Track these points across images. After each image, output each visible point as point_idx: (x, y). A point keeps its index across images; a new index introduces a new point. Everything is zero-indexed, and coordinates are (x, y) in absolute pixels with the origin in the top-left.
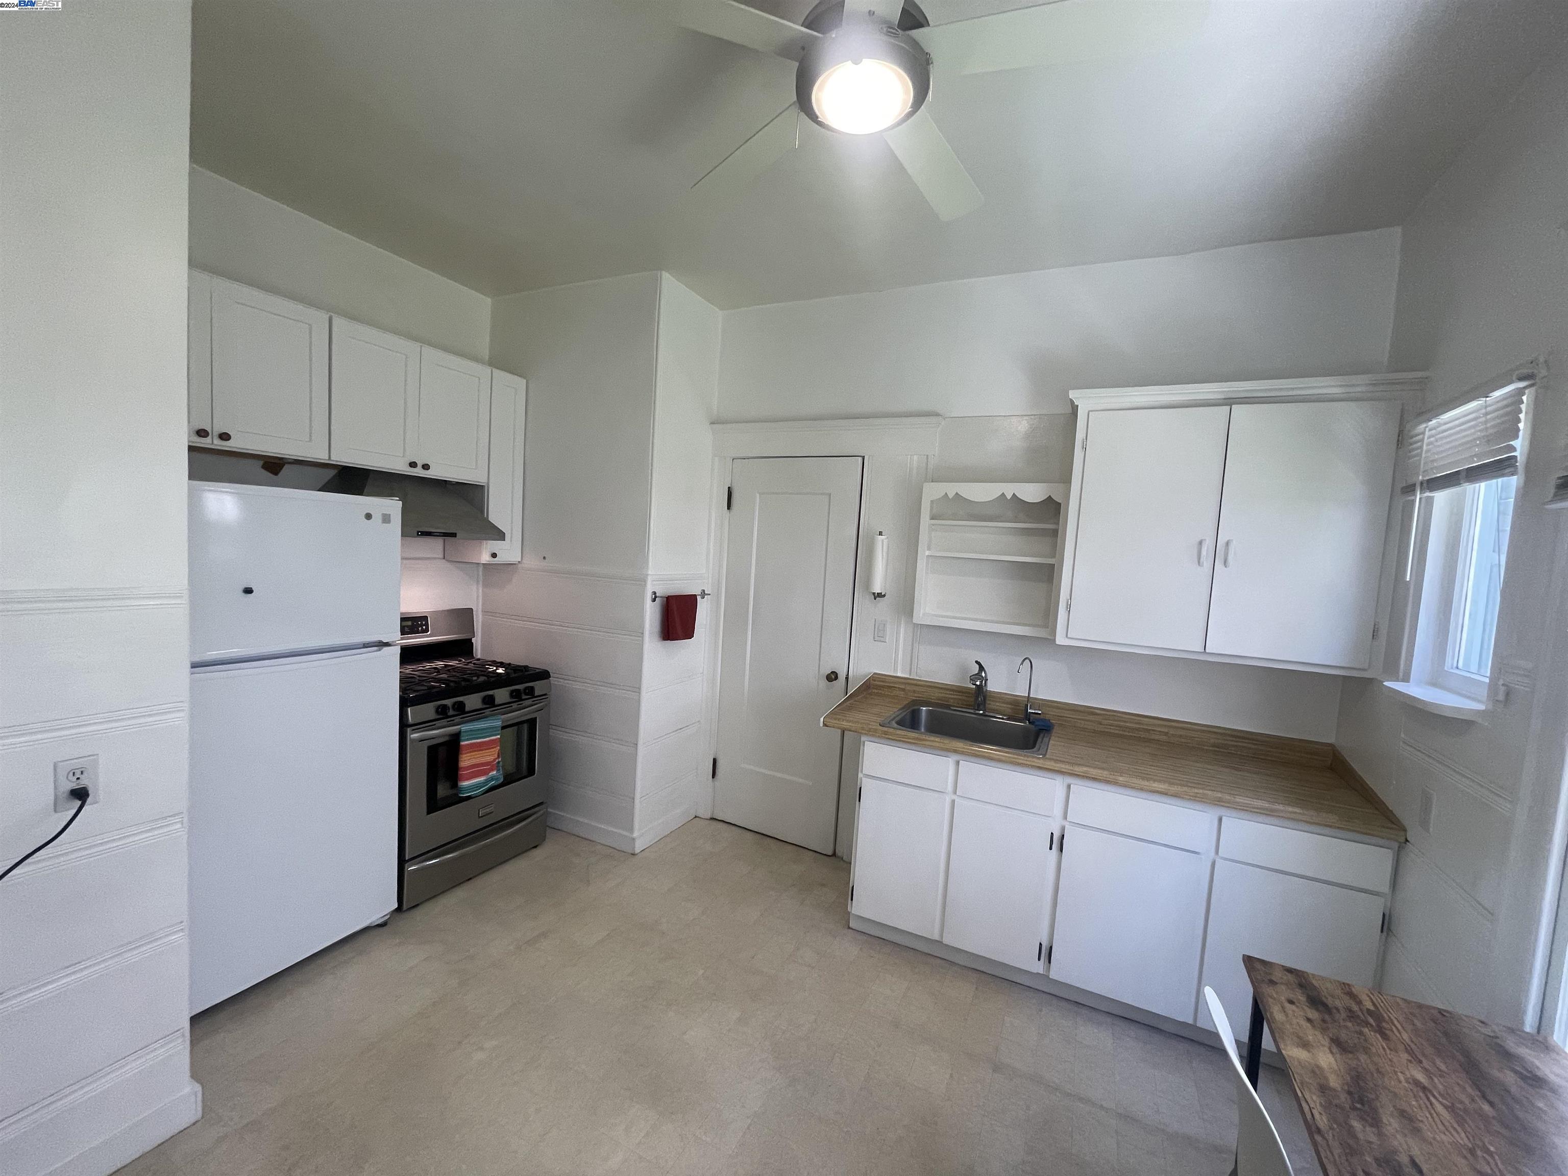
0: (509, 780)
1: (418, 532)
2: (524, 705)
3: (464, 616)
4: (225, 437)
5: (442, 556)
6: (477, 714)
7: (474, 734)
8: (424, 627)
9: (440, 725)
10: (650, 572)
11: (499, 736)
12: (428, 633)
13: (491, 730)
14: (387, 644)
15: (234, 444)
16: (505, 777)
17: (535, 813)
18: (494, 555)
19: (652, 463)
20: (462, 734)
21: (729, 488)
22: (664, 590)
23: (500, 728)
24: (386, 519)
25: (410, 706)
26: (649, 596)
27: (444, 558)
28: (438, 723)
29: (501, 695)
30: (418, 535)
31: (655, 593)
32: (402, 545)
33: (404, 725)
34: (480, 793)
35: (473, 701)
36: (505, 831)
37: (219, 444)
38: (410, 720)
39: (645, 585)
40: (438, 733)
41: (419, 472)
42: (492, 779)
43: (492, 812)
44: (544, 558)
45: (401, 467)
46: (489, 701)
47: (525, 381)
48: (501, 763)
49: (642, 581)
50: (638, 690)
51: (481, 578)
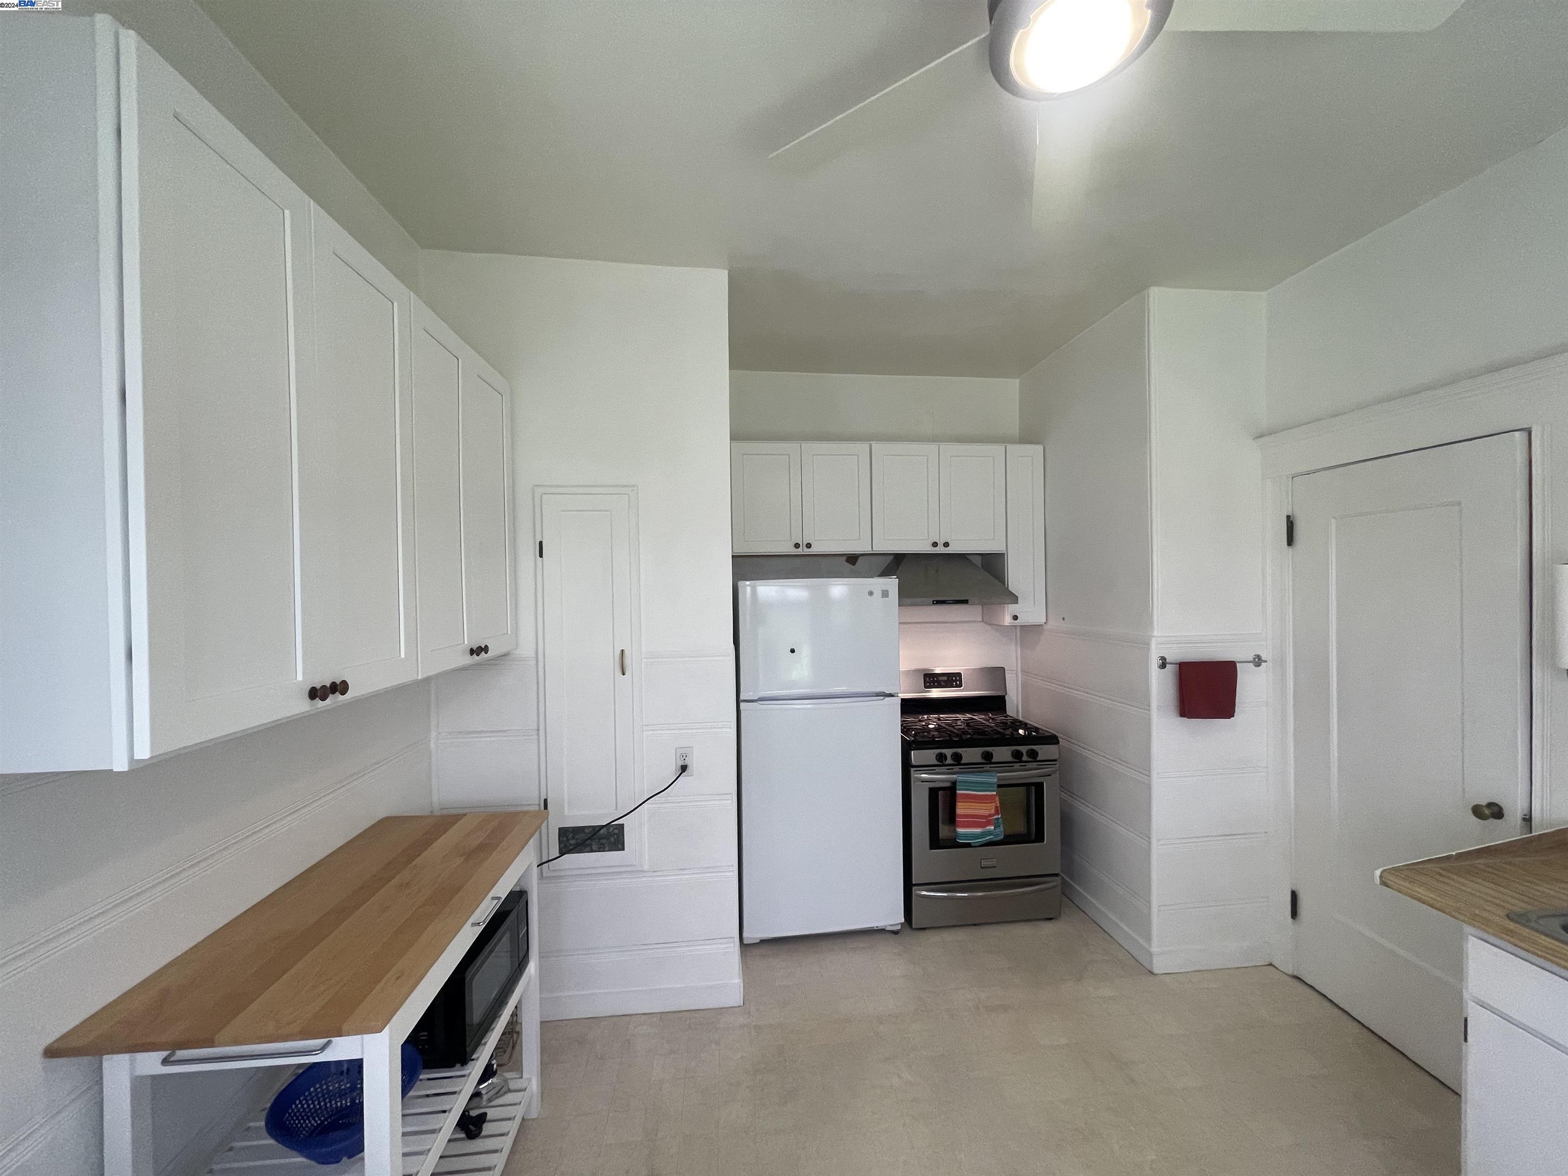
0: (1009, 840)
1: (933, 601)
2: (1027, 767)
3: (997, 674)
4: (809, 546)
5: (981, 620)
6: (972, 767)
7: (969, 785)
8: (958, 683)
9: (939, 771)
10: (1156, 633)
11: (995, 793)
12: (962, 688)
13: (987, 785)
14: (891, 695)
15: (815, 550)
16: (1005, 836)
17: (1045, 883)
18: (1015, 618)
19: (1151, 507)
20: (958, 784)
21: (1288, 517)
22: (1176, 654)
23: (996, 786)
24: (885, 594)
25: (913, 750)
26: (1155, 662)
27: (983, 621)
28: (938, 769)
29: (1002, 753)
30: (933, 603)
31: (1163, 659)
32: (899, 613)
33: (907, 766)
34: (977, 844)
35: (971, 754)
36: (1007, 889)
37: (807, 551)
38: (913, 762)
39: (1149, 649)
40: (941, 778)
41: (941, 549)
42: (990, 833)
43: (995, 867)
44: (1063, 619)
45: (927, 548)
46: (988, 757)
47: (1042, 447)
48: (1000, 820)
49: (1145, 645)
50: (1147, 772)
51: (1018, 639)
